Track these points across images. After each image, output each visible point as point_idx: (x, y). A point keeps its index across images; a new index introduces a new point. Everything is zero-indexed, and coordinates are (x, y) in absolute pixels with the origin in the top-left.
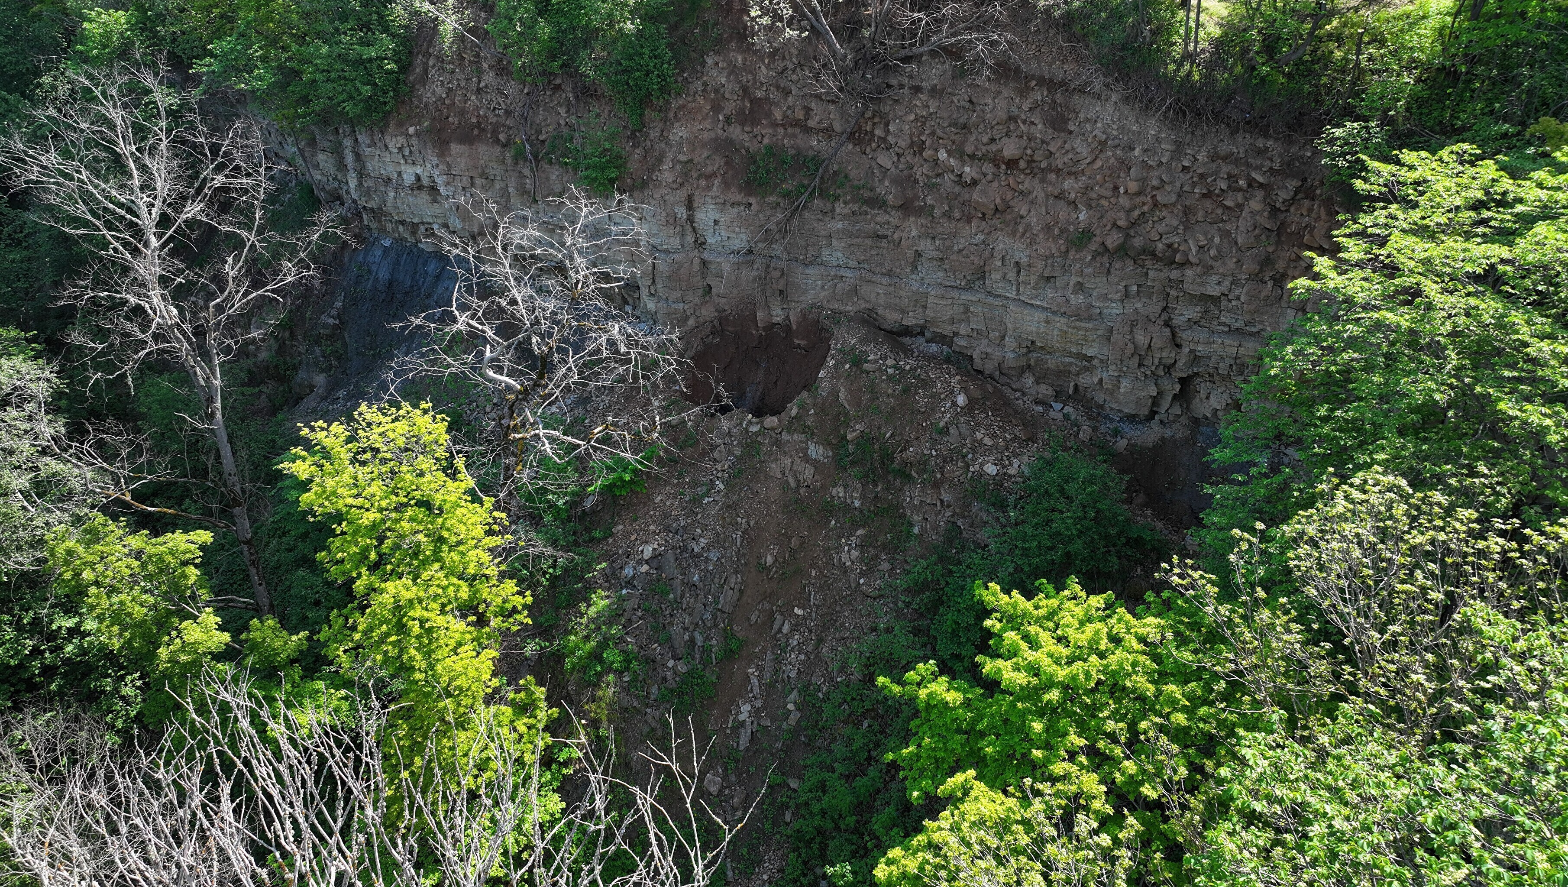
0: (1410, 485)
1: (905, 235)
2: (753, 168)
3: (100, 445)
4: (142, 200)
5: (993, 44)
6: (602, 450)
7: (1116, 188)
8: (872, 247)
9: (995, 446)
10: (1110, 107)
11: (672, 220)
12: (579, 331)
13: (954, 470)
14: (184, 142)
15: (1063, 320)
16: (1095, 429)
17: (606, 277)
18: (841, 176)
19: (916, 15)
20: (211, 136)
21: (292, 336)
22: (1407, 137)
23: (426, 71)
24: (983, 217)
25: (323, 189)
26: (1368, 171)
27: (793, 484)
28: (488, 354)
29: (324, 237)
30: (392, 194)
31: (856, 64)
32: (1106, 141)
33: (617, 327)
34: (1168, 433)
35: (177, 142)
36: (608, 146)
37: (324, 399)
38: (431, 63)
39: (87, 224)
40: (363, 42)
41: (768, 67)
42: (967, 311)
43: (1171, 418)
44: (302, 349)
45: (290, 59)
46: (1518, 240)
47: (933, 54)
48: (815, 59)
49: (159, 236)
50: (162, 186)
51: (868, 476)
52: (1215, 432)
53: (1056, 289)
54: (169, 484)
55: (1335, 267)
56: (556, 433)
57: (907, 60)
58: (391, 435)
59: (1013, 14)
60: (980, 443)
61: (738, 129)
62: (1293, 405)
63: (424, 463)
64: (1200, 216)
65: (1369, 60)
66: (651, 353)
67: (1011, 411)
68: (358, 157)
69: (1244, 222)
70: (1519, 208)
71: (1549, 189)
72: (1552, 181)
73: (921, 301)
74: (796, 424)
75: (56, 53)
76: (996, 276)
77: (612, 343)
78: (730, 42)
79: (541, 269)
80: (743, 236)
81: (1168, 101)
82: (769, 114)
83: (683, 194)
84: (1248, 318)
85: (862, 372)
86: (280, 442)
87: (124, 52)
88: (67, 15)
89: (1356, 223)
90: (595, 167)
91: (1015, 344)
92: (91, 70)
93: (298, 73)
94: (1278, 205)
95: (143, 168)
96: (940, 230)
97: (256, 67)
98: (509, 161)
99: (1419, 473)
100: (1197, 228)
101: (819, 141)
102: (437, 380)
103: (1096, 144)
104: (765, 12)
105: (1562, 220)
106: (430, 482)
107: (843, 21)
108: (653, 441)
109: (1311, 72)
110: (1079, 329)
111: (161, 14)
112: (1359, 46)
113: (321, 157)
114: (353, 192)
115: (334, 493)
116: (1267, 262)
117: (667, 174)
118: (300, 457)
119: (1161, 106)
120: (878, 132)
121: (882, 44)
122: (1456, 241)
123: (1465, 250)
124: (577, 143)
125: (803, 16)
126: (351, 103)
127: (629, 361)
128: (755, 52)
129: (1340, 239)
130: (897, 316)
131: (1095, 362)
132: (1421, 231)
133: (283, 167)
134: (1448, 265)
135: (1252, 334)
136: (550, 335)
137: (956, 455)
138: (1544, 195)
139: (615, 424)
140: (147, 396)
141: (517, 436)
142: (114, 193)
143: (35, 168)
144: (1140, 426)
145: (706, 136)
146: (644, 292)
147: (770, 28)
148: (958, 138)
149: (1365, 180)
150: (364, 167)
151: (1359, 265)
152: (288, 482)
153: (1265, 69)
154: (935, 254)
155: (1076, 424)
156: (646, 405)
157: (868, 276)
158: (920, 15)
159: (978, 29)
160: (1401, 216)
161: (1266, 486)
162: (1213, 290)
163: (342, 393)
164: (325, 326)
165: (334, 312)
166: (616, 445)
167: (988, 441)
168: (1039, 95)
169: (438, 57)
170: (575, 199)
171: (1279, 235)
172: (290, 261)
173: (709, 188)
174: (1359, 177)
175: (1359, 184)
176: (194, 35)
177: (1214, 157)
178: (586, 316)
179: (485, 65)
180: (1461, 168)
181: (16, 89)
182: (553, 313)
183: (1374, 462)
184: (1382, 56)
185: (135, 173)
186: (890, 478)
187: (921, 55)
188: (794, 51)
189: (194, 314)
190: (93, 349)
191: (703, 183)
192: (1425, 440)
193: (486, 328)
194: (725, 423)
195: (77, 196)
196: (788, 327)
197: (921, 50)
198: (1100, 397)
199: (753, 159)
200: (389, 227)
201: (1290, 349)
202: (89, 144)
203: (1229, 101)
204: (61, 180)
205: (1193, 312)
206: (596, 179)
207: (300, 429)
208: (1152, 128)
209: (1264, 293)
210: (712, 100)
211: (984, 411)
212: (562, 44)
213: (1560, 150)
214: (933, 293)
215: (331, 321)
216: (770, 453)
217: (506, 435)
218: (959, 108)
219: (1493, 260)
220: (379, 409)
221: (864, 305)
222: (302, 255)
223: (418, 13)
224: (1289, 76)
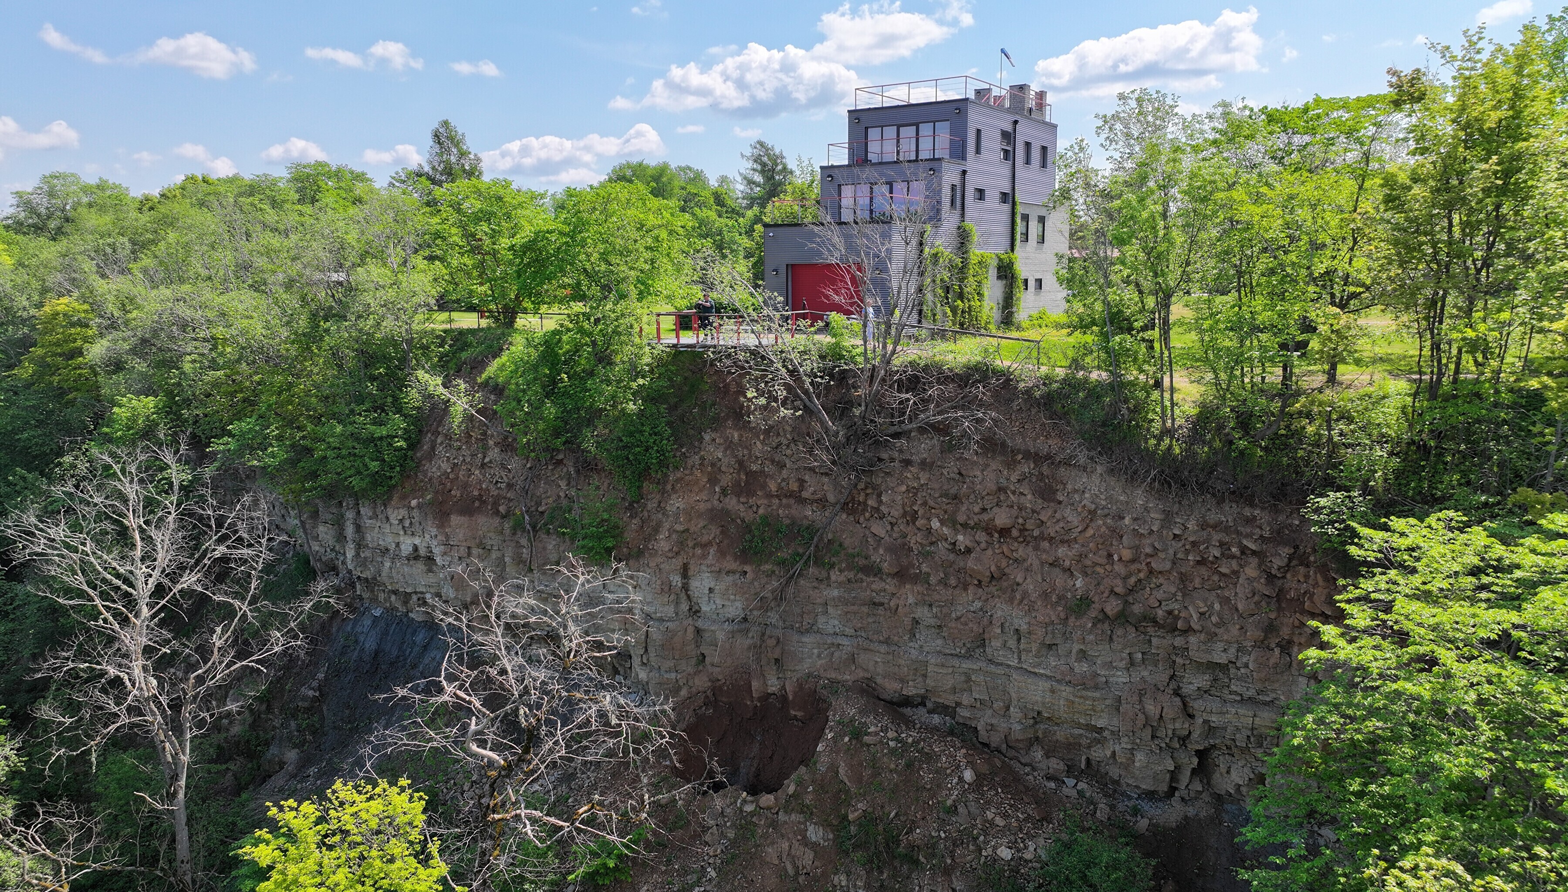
0: (1467, 869)
1: (901, 603)
2: (748, 537)
3: (47, 828)
4: (141, 570)
5: (978, 421)
6: (585, 832)
7: (1110, 556)
8: (868, 615)
9: (1008, 827)
10: (1095, 478)
11: (667, 588)
12: (569, 702)
13: (965, 855)
14: (191, 515)
15: (1068, 689)
16: (1112, 807)
17: (599, 646)
18: (836, 545)
19: (904, 396)
20: (219, 509)
21: (269, 709)
22: (1391, 506)
23: (433, 448)
24: (980, 584)
25: (320, 560)
26: (1360, 538)
27: (791, 870)
28: (473, 727)
29: (316, 607)
30: (388, 564)
31: (848, 439)
32: (1095, 511)
33: (608, 698)
34: (1191, 811)
35: (185, 515)
36: (606, 516)
37: (294, 776)
38: (439, 441)
39: (81, 594)
40: (376, 422)
41: (763, 443)
42: (968, 680)
43: (1192, 794)
44: (277, 723)
45: (304, 438)
46: (1524, 605)
47: (922, 430)
48: (808, 435)
49: (150, 606)
50: (163, 557)
51: (872, 862)
52: (1241, 809)
53: (1059, 657)
54: (115, 873)
55: (1342, 635)
56: (537, 814)
57: (897, 435)
58: (364, 815)
59: (996, 394)
60: (992, 823)
61: (734, 500)
62: (1321, 779)
63: (397, 847)
64: (1197, 582)
65: (1341, 435)
66: (643, 725)
67: (1021, 787)
68: (358, 528)
69: (1242, 589)
70: (1518, 574)
71: (1543, 555)
72: (1543, 547)
73: (920, 669)
74: (793, 803)
75: (82, 435)
76: (997, 644)
77: (602, 715)
78: (726, 420)
79: (532, 638)
80: (738, 604)
81: (1153, 473)
82: (764, 486)
83: (678, 562)
84: (1259, 686)
85: (862, 745)
86: (241, 824)
87: (148, 433)
88: (99, 401)
89: (1357, 588)
90: (592, 536)
91: (1020, 715)
92: (114, 449)
93: (309, 451)
94: (1273, 572)
95: (147, 539)
96: (937, 597)
97: (271, 445)
98: (507, 532)
99: (1475, 856)
100: (1195, 594)
101: (813, 511)
102: (416, 756)
103: (1085, 513)
104: (761, 393)
105: (1563, 585)
106: (400, 869)
107: (834, 401)
108: (641, 822)
109: (1287, 446)
110: (1086, 698)
111: (188, 399)
112: (1329, 422)
113: (322, 529)
114: (349, 562)
115: (295, 882)
116: (1270, 629)
117: (663, 543)
118: (264, 840)
119: (1146, 477)
120: (871, 502)
121: (872, 421)
122: (1463, 606)
123: (1474, 616)
124: (575, 515)
125: (797, 396)
126: (358, 477)
127: (618, 734)
128: (751, 429)
129: (1342, 605)
130: (897, 686)
131: (1106, 734)
132: (1424, 596)
133: (284, 538)
134: (1461, 631)
135: (1266, 704)
136: (539, 706)
137: (966, 837)
138: (1540, 560)
139: (601, 804)
140: (107, 774)
141: (497, 817)
142: (114, 564)
143: (43, 541)
144: (1160, 804)
145: (702, 506)
146: (636, 661)
147: (765, 408)
148: (950, 508)
149: (1361, 546)
150: (363, 538)
151: (1368, 632)
152: (243, 871)
153: (1242, 443)
154: (932, 622)
155: (1091, 802)
156: (634, 781)
157: (866, 644)
158: (908, 396)
159: (963, 408)
160: (1402, 581)
161: (1308, 870)
162: (1222, 659)
163: (313, 770)
164: (305, 698)
165: (315, 684)
166: (601, 827)
167: (1000, 821)
168: (1026, 467)
169: (446, 436)
170: (571, 567)
171: (1278, 601)
172: (278, 630)
173: (704, 556)
174: (1352, 543)
175: (1353, 550)
176: (215, 418)
177: (1204, 526)
178: (577, 687)
179: (491, 443)
180: (1451, 535)
181: (36, 468)
182: (543, 683)
183: (1421, 843)
184: (1353, 432)
185: (139, 543)
186: (897, 863)
187: (910, 431)
188: (789, 429)
189: (173, 685)
190: (61, 724)
191: (699, 551)
192: (1472, 818)
193: (473, 699)
194: (718, 802)
195: (77, 568)
196: (784, 698)
197: (910, 426)
198: (1114, 772)
199: (748, 529)
200: (382, 597)
201: (1310, 717)
202: (101, 517)
203: (1211, 473)
204: (65, 552)
205: (1201, 681)
206: (592, 548)
207: (269, 809)
208: (1139, 497)
209: (1272, 661)
210: (709, 473)
211: (993, 787)
212: (566, 423)
213: (1545, 517)
214: (933, 661)
215: (311, 693)
216: (765, 836)
217: (485, 815)
218: (949, 479)
219: (1506, 626)
220: (355, 787)
221: (861, 674)
222: (292, 624)
223: (431, 396)
224: (1266, 449)
